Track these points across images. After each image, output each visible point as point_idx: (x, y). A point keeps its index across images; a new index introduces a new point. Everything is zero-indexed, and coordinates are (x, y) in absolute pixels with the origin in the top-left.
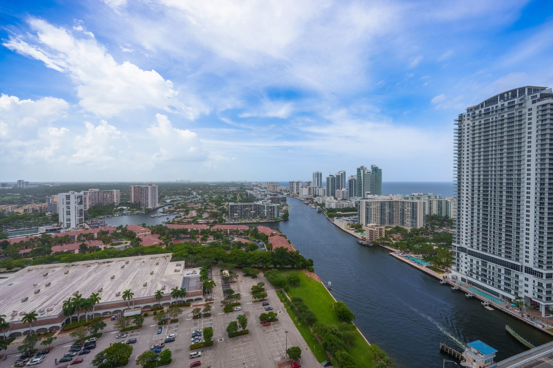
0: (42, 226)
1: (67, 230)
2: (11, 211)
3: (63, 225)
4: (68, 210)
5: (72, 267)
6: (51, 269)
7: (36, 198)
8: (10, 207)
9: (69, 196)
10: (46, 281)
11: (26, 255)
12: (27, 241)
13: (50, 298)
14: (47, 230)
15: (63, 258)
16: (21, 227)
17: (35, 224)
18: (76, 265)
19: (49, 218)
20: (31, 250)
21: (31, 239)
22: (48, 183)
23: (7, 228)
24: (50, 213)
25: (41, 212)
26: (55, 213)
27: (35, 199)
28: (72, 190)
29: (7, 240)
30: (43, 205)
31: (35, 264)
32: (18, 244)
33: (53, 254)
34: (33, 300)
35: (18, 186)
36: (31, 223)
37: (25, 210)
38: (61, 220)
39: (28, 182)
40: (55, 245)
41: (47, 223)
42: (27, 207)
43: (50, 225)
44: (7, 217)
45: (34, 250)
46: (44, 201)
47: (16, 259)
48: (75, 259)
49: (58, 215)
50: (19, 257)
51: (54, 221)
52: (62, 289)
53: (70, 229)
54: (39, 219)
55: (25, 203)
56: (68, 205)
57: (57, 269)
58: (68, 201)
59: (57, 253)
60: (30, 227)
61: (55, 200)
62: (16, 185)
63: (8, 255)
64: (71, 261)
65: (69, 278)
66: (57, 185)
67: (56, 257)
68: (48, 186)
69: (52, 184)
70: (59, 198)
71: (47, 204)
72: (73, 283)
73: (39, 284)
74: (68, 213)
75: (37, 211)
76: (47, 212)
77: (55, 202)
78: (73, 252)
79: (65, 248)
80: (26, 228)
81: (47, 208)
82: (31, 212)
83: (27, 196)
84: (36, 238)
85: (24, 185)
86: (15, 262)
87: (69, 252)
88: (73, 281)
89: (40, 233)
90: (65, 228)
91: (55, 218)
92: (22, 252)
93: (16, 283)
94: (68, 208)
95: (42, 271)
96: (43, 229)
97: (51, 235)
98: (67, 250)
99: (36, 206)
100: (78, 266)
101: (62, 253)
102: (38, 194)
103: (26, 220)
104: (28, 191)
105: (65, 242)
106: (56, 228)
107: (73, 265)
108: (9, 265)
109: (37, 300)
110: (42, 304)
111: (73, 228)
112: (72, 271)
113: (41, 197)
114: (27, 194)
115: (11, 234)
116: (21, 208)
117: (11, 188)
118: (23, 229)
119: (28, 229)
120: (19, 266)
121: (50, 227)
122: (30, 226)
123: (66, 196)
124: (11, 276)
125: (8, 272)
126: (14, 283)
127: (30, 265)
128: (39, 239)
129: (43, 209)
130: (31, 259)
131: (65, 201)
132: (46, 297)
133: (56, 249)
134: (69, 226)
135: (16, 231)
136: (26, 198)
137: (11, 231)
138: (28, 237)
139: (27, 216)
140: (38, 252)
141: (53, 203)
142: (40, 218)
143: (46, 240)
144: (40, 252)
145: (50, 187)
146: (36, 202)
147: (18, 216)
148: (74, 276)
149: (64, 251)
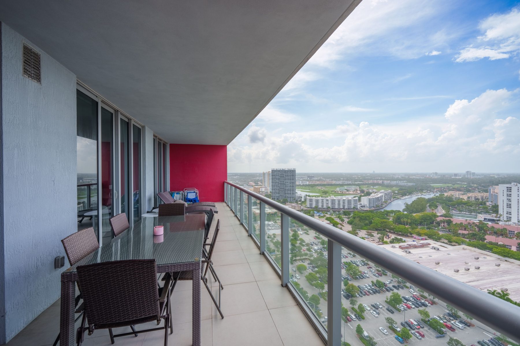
0: (481, 214)
1: (507, 223)
2: (458, 197)
3: (502, 217)
4: (509, 203)
5: (506, 262)
6: (482, 255)
7: (480, 188)
8: (457, 193)
9: (511, 188)
10: (477, 264)
11: (464, 235)
12: (465, 223)
13: (478, 281)
14: (485, 219)
15: (495, 250)
16: (463, 211)
17: (474, 211)
18: (510, 262)
19: (489, 208)
20: (467, 232)
21: (469, 223)
22: (494, 174)
23: (453, 210)
24: (491, 203)
25: (483, 201)
26: (495, 204)
27: (478, 189)
28: (515, 182)
29: (451, 219)
30: (485, 195)
31: (469, 245)
32: (458, 224)
33: (487, 242)
34: (462, 275)
35: (466, 176)
36: (471, 209)
37: (469, 198)
38: (500, 211)
39: (474, 173)
40: (491, 234)
41: (487, 212)
42: (470, 195)
43: (489, 215)
44: (454, 201)
45: (470, 233)
46: (486, 191)
47: (455, 236)
48: (509, 255)
49: (498, 206)
50: (458, 235)
51: (494, 212)
52: (491, 279)
53: (510, 223)
54: (479, 208)
55: (469, 191)
56: (509, 198)
57: (488, 258)
58: (509, 193)
59: (491, 243)
60: (471, 213)
61: (496, 191)
62: (464, 175)
63: (450, 231)
64: (505, 256)
65: (500, 271)
66: (503, 176)
67: (488, 246)
68: (493, 177)
69: (498, 175)
70: (500, 190)
71: (488, 194)
72: (503, 278)
73: (470, 264)
74: (509, 206)
75: (478, 199)
76: (488, 201)
77: (496, 193)
78: (509, 247)
79: (501, 241)
80: (467, 213)
81: (488, 199)
82: (473, 199)
83: (473, 185)
84: (474, 223)
85: (471, 176)
86: (454, 238)
87: (504, 246)
88: (504, 276)
89: (479, 220)
90: (505, 221)
91: (495, 209)
92: (460, 232)
93: (453, 255)
94: (510, 200)
95: (474, 253)
96: (481, 217)
97: (488, 224)
98: (502, 243)
99: (478, 195)
100: (513, 264)
101: (496, 244)
102: (482, 184)
103: (468, 206)
104: (473, 181)
105: (502, 235)
106: (495, 219)
107: (506, 261)
108: (450, 239)
109: (465, 276)
110: (470, 282)
111: (514, 223)
112: (504, 265)
113: (484, 187)
114: (473, 184)
115: (455, 216)
116: (465, 195)
117: (461, 178)
118: (465, 213)
119: (469, 214)
120: (456, 242)
121: (488, 217)
122: (470, 211)
123: (507, 187)
124: (450, 248)
125: (449, 244)
126: (451, 254)
127: (465, 245)
128: (476, 225)
129: (484, 198)
130: (468, 240)
131: (505, 193)
132: (474, 278)
133: (490, 238)
134: (509, 219)
135: (459, 213)
136: (471, 187)
137: (455, 213)
138: (466, 221)
139: (469, 203)
140: (473, 236)
141: (494, 194)
142: (480, 206)
143: (482, 227)
144: (475, 237)
145: (495, 178)
146: (479, 192)
147: (462, 201)
148: (506, 272)
149: (499, 243)
